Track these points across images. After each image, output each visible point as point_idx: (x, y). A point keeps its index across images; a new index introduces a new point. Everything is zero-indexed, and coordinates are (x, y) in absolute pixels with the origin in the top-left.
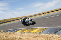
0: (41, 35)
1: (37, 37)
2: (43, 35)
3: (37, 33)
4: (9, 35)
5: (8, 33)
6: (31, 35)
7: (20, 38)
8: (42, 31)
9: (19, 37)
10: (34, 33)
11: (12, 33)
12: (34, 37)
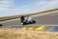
0: (46, 32)
1: (42, 34)
2: (47, 32)
3: (41, 31)
4: (15, 31)
5: (14, 29)
6: (36, 32)
7: (26, 35)
8: (47, 28)
9: (25, 33)
10: (38, 30)
11: (17, 29)
12: (39, 34)
